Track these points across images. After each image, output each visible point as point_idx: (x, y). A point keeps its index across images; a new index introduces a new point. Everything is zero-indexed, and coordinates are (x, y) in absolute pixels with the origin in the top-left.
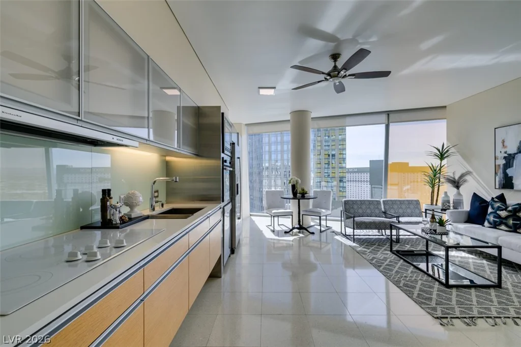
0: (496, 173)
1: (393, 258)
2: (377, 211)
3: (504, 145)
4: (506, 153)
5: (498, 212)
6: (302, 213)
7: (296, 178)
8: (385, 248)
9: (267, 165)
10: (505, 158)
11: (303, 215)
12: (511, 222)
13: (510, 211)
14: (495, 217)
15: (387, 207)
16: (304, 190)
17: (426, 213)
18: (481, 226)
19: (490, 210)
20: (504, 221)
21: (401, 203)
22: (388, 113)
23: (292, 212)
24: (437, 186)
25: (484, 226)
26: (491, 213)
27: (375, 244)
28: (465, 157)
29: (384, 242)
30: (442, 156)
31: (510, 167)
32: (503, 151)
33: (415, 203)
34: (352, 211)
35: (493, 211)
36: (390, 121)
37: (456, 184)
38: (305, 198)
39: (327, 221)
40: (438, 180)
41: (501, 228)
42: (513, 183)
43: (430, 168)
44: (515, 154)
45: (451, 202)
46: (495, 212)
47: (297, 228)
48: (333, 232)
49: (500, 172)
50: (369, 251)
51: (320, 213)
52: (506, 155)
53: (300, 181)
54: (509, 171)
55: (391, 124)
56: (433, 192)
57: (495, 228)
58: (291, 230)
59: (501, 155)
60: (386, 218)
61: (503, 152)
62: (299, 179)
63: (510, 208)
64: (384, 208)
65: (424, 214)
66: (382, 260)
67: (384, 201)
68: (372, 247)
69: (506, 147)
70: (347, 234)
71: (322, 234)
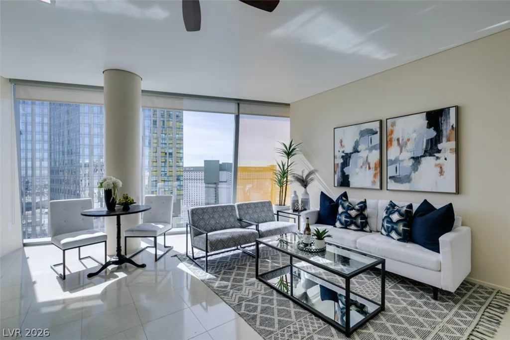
0: (335, 172)
1: (263, 292)
2: (232, 220)
3: (341, 145)
4: (343, 152)
5: (349, 212)
6: (123, 235)
7: (114, 179)
8: (246, 272)
9: (87, 161)
10: (343, 157)
11: (126, 237)
12: (359, 221)
13: (358, 210)
14: (346, 217)
15: (242, 213)
16: (127, 198)
17: (278, 215)
18: (332, 227)
19: (340, 210)
20: (354, 221)
21: (255, 206)
22: (239, 102)
23: (106, 236)
24: (285, 185)
25: (336, 227)
26: (342, 213)
27: (234, 268)
28: (307, 156)
29: (242, 260)
30: (289, 154)
31: (346, 166)
32: (341, 150)
33: (268, 204)
34: (202, 223)
35: (344, 211)
36: (240, 111)
37: (304, 183)
38: (130, 211)
39: (166, 237)
40: (285, 179)
41: (351, 228)
42: (349, 181)
43: (279, 166)
44: (352, 153)
45: (300, 202)
46: (346, 212)
47: (114, 263)
48: (176, 256)
49: (339, 170)
50: (230, 284)
51: (155, 232)
52: (344, 154)
53: (120, 184)
54: (345, 170)
55: (240, 115)
56: (281, 192)
57: (346, 228)
58: (104, 267)
59: (339, 155)
60: (242, 227)
61: (341, 152)
62: (120, 181)
63: (357, 207)
64: (239, 214)
65: (276, 216)
66: (251, 301)
67: (238, 206)
68: (231, 273)
69: (344, 147)
70: (196, 256)
71: (158, 263)
